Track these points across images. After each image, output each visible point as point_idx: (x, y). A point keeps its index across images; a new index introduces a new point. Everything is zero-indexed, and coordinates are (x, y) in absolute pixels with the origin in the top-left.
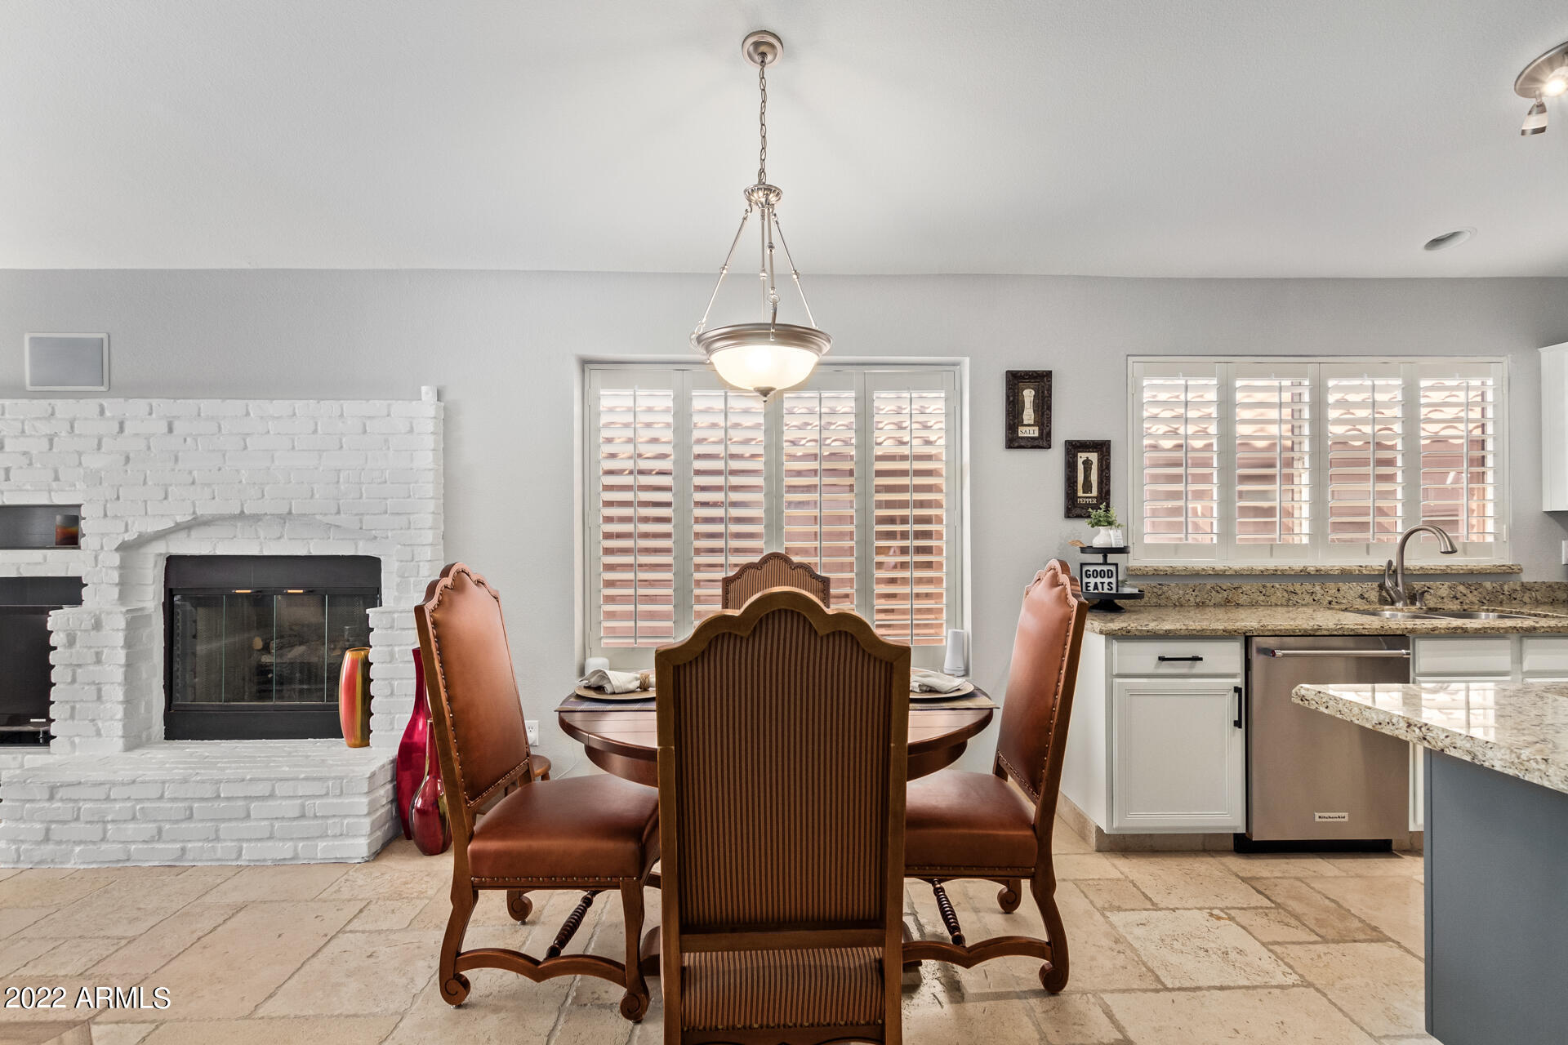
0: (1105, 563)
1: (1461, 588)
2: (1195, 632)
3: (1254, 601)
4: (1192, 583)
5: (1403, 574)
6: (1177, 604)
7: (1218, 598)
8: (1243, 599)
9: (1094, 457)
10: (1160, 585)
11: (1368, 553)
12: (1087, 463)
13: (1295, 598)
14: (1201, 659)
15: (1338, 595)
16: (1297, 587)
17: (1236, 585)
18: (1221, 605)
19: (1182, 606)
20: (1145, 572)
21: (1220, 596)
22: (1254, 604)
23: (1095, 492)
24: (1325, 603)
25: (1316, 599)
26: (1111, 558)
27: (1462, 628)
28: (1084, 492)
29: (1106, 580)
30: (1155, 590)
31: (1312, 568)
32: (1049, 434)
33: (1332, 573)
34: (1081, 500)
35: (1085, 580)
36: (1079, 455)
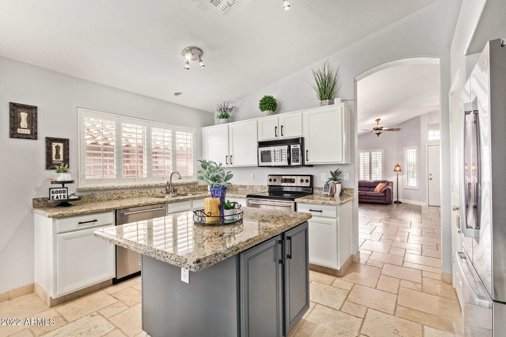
0: (63, 187)
1: (186, 188)
2: (94, 211)
3: (129, 197)
4: (105, 192)
5: (171, 185)
6: (100, 200)
7: (115, 197)
8: (125, 196)
9: (61, 145)
10: (92, 194)
11: (163, 179)
12: (58, 148)
13: (142, 194)
14: (97, 221)
15: (155, 192)
16: (143, 191)
17: (122, 192)
18: (117, 199)
19: (101, 201)
20: (85, 190)
21: (117, 196)
22: (128, 198)
23: (62, 159)
24: (151, 195)
25: (148, 194)
26: (66, 185)
27: (179, 199)
28: (56, 159)
29: (62, 194)
30: (90, 196)
31: (147, 185)
32: (36, 133)
33: (152, 186)
34: (54, 162)
35: (52, 195)
36: (53, 143)
